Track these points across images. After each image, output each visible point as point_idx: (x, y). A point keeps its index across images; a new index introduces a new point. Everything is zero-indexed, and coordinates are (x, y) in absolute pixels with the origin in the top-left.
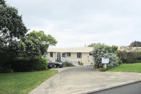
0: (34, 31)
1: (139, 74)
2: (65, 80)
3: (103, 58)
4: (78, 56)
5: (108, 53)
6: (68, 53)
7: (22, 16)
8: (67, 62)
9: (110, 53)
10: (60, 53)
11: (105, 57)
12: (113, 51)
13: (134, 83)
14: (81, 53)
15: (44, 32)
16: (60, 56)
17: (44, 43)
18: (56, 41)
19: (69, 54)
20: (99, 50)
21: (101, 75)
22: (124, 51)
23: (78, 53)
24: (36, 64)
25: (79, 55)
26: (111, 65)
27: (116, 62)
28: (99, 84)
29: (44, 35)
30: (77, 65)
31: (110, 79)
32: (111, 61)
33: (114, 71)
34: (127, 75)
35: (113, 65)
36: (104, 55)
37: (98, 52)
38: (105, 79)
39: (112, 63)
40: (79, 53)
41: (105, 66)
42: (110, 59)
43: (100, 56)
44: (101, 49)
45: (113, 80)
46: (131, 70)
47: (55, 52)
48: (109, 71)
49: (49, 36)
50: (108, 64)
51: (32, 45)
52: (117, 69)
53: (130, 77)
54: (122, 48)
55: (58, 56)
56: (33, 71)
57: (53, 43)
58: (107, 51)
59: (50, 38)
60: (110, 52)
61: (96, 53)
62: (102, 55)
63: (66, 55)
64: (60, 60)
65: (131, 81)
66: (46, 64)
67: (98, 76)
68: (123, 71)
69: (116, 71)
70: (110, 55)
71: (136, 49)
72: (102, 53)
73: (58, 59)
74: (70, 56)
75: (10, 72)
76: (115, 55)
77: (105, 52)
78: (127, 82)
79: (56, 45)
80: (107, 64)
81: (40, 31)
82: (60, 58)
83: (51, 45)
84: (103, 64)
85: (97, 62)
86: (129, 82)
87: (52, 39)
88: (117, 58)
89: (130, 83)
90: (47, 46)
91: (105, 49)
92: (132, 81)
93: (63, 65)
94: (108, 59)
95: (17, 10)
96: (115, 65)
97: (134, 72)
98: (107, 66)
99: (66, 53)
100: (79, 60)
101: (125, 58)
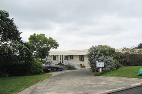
0: (35, 34)
1: (132, 80)
2: (51, 86)
3: (97, 62)
4: (80, 59)
5: (103, 56)
6: (71, 55)
7: (13, 20)
8: (69, 65)
9: (106, 57)
10: (62, 56)
11: (100, 60)
12: (110, 54)
13: (122, 91)
14: (83, 55)
15: (45, 35)
16: (63, 59)
17: (45, 46)
18: (58, 43)
19: (72, 57)
20: (94, 53)
21: (92, 81)
22: (126, 53)
23: (80, 56)
24: (31, 68)
25: (81, 57)
26: (107, 69)
27: (112, 66)
28: (83, 92)
29: (44, 38)
30: (79, 68)
31: (98, 86)
32: (107, 65)
33: (108, 76)
34: (119, 80)
35: (109, 69)
36: (99, 58)
37: (93, 55)
38: (93, 85)
39: (108, 66)
40: (82, 55)
41: (100, 70)
42: (106, 62)
43: (95, 59)
44: (96, 52)
45: (101, 87)
46: (126, 74)
47: (57, 55)
48: (104, 76)
49: (50, 38)
50: (104, 68)
51: (23, 49)
52: (113, 73)
53: (121, 84)
54: (125, 50)
55: (61, 59)
56: (27, 76)
57: (55, 46)
58: (103, 54)
59: (51, 41)
60: (105, 55)
61: (90, 56)
62: (97, 58)
63: (69, 58)
64: (63, 63)
65: (119, 88)
66: (41, 68)
67: (88, 82)
68: (117, 76)
69: (110, 76)
70: (106, 58)
71: (140, 51)
72: (97, 56)
73: (60, 62)
74: (73, 58)
75: (5, 76)
76: (111, 59)
77: (100, 55)
78: (115, 90)
79: (58, 47)
80: (102, 68)
81: (41, 34)
82: (63, 61)
83: (52, 48)
84: (98, 68)
85: (92, 65)
86: (117, 89)
87: (53, 42)
88: (114, 61)
89: (117, 91)
90: (48, 49)
91: (101, 52)
92: (121, 88)
93: (62, 69)
94: (103, 63)
95: (8, 13)
96: (112, 69)
97: (128, 77)
98: (102, 70)
99: (69, 55)
100: (81, 62)
101: (128, 60)
